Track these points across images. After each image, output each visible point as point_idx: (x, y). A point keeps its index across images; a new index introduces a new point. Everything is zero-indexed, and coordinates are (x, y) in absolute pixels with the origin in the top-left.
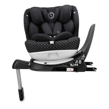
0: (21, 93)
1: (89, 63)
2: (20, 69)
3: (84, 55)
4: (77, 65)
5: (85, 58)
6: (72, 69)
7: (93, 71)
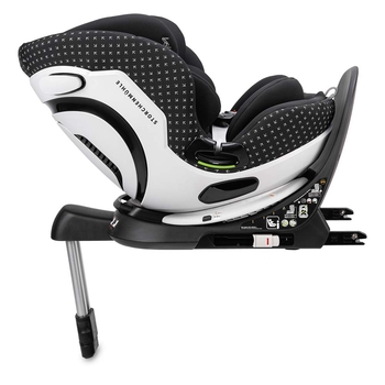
0: (85, 329)
1: (339, 210)
2: (81, 242)
3: (317, 186)
4: (293, 223)
5: (320, 198)
6: (276, 240)
7: (353, 243)
